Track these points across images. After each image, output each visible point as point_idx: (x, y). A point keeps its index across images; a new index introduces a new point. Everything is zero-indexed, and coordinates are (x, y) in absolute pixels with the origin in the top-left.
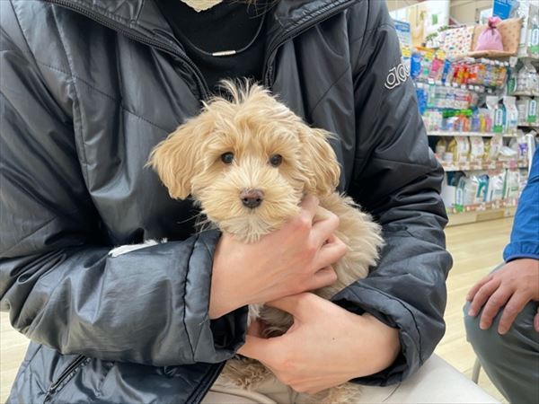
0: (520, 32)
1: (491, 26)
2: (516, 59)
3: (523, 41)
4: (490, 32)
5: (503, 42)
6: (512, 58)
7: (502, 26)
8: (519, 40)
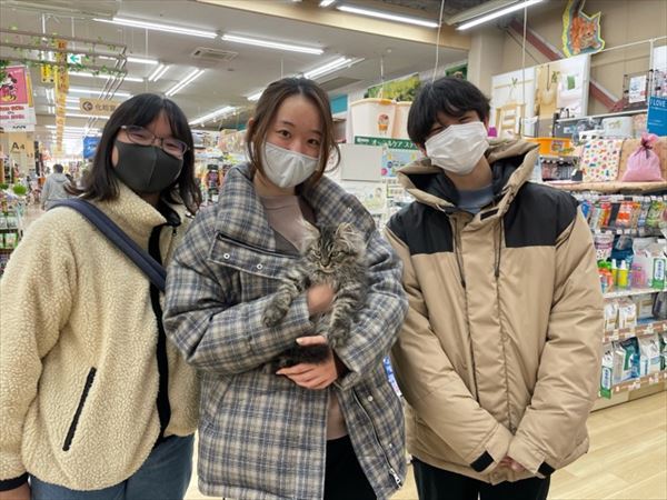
1: (645, 145)
4: (643, 154)
7: (660, 144)
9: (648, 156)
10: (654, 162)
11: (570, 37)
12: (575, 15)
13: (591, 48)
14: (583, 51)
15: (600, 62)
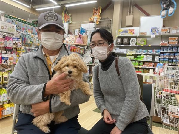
0: (87, 39)
1: (80, 37)
2: (86, 47)
3: (88, 42)
4: (79, 38)
5: (83, 41)
6: (85, 46)
7: (83, 37)
8: (87, 41)
9: (80, 39)
10: (81, 40)
11: (64, 18)
12: (65, 13)
13: (69, 22)
14: (67, 22)
15: (71, 25)
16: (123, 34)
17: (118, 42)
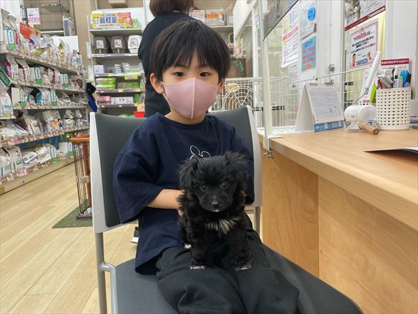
16: (103, 24)
17: (98, 47)
